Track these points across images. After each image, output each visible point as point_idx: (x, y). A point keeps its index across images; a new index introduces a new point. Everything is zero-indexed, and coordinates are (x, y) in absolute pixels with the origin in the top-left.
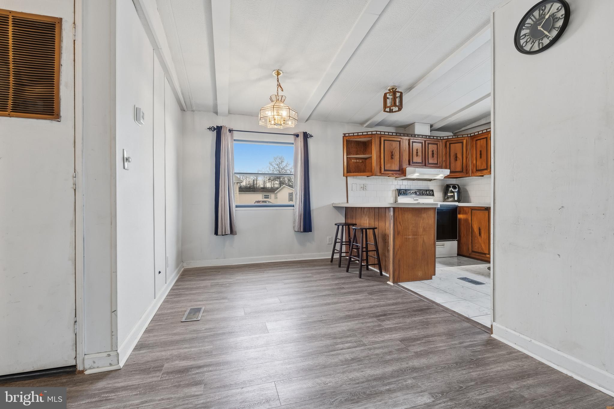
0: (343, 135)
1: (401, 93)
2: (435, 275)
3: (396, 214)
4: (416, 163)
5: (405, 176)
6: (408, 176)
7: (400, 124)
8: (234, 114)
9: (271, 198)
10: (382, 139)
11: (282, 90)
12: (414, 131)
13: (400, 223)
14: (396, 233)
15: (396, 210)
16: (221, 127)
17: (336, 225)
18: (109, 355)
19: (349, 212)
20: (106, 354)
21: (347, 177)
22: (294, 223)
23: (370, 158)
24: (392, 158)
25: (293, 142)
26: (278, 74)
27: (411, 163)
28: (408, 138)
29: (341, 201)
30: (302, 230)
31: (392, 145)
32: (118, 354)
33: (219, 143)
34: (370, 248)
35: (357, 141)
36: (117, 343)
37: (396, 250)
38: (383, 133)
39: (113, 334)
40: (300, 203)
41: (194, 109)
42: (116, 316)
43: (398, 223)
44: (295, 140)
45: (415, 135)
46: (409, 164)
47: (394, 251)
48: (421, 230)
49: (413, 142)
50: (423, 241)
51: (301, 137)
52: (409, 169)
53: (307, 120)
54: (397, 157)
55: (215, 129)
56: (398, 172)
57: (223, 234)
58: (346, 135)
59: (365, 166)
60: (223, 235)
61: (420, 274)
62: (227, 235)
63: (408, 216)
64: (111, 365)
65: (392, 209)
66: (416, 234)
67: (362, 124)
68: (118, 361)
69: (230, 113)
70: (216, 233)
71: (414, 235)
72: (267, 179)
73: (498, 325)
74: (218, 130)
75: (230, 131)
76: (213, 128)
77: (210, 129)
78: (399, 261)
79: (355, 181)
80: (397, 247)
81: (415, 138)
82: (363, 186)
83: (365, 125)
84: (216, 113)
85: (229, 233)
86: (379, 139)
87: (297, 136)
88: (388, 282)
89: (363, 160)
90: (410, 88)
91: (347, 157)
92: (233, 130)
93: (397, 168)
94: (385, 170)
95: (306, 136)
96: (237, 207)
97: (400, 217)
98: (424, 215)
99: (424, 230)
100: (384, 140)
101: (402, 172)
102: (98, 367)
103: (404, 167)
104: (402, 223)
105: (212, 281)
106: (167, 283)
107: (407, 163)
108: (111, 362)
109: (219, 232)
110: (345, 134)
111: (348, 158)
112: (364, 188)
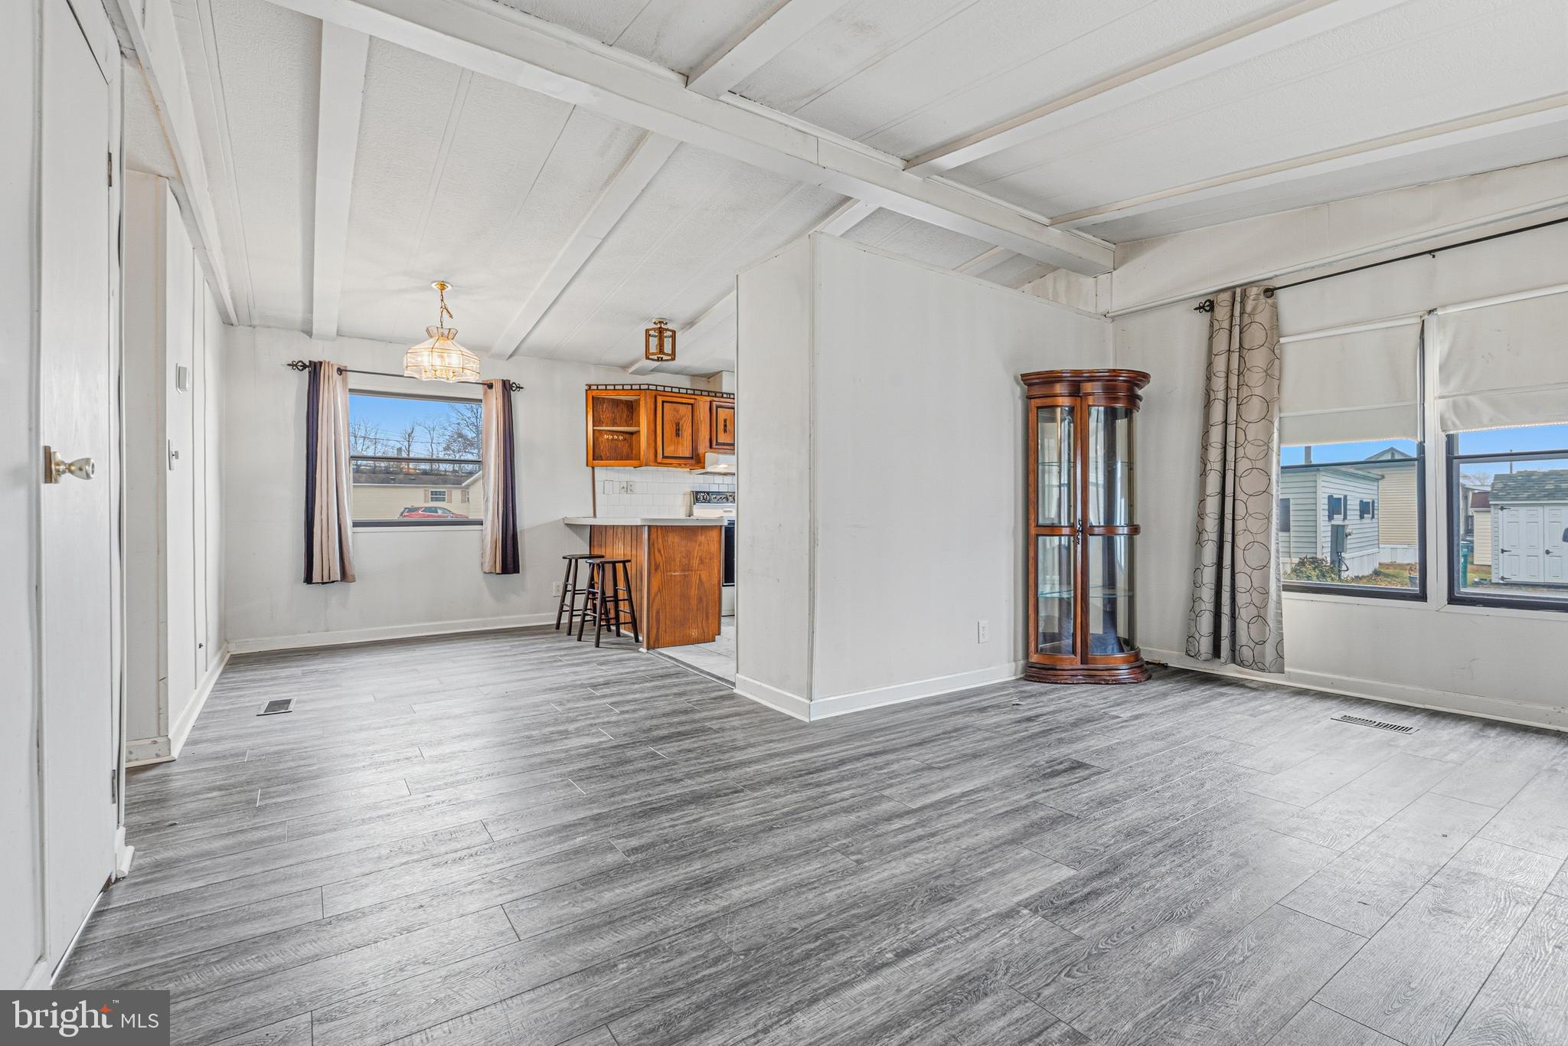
0: (587, 388)
1: (674, 332)
2: (719, 634)
3: (654, 536)
4: (724, 444)
5: (704, 468)
6: (709, 469)
7: (697, 372)
8: (350, 337)
9: (450, 501)
10: (660, 399)
11: (451, 316)
12: (721, 388)
13: (659, 551)
14: (654, 567)
15: (653, 531)
16: (321, 363)
17: (564, 558)
18: (155, 742)
19: (596, 534)
20: (149, 741)
21: (593, 468)
22: (483, 556)
23: (638, 432)
24: (678, 435)
25: (480, 397)
26: (443, 286)
27: (714, 446)
28: (709, 399)
29: (582, 514)
30: (498, 570)
31: (678, 412)
32: (169, 740)
33: (315, 398)
34: (621, 597)
35: (613, 400)
36: (167, 724)
37: (652, 595)
38: (661, 388)
39: (161, 711)
40: (493, 516)
41: (255, 322)
42: (167, 685)
43: (656, 550)
44: (485, 393)
45: (723, 394)
46: (711, 447)
47: (648, 598)
48: (695, 563)
49: (717, 407)
50: (700, 579)
51: (498, 388)
52: (710, 457)
53: (511, 356)
54: (687, 432)
55: (304, 366)
56: (690, 461)
57: (325, 581)
58: (593, 387)
59: (631, 446)
60: (323, 583)
61: (694, 633)
62: (333, 582)
63: (674, 539)
64: (158, 756)
65: (646, 528)
66: (687, 568)
67: (625, 367)
68: (170, 750)
69: (339, 334)
70: (309, 579)
71: (683, 570)
72: (441, 449)
73: (744, 677)
74: (314, 369)
75: (340, 371)
76: (300, 364)
77: (293, 365)
78: (658, 613)
79: (610, 476)
80: (654, 590)
81: (722, 400)
82: (625, 486)
83: (631, 370)
84: (309, 333)
85: (339, 579)
86: (653, 400)
87: (490, 386)
88: (641, 649)
89: (627, 436)
90: (691, 324)
91: (594, 430)
92: (348, 369)
93: (688, 454)
94: (664, 457)
95: (508, 387)
96: (356, 524)
97: (660, 540)
98: (702, 538)
99: (702, 561)
100: (663, 402)
101: (696, 460)
102: (137, 760)
103: (701, 450)
104: (662, 552)
105: (304, 668)
106: (209, 670)
107: (708, 444)
108: (158, 752)
109: (316, 577)
110: (590, 386)
111: (597, 434)
112: (628, 488)
